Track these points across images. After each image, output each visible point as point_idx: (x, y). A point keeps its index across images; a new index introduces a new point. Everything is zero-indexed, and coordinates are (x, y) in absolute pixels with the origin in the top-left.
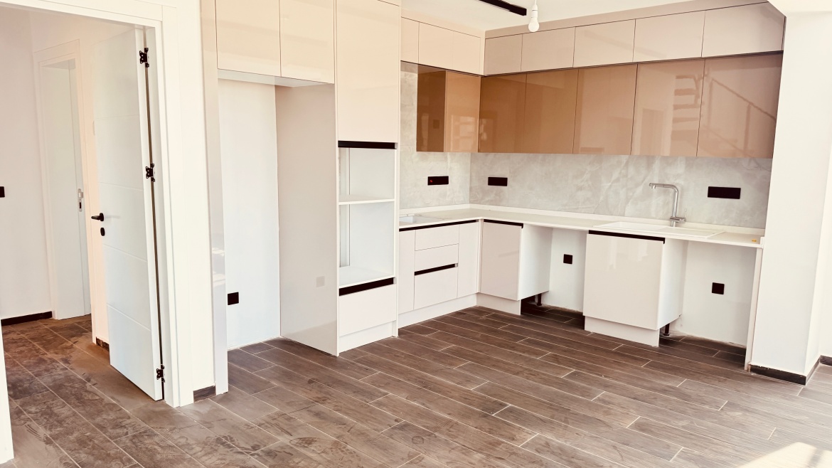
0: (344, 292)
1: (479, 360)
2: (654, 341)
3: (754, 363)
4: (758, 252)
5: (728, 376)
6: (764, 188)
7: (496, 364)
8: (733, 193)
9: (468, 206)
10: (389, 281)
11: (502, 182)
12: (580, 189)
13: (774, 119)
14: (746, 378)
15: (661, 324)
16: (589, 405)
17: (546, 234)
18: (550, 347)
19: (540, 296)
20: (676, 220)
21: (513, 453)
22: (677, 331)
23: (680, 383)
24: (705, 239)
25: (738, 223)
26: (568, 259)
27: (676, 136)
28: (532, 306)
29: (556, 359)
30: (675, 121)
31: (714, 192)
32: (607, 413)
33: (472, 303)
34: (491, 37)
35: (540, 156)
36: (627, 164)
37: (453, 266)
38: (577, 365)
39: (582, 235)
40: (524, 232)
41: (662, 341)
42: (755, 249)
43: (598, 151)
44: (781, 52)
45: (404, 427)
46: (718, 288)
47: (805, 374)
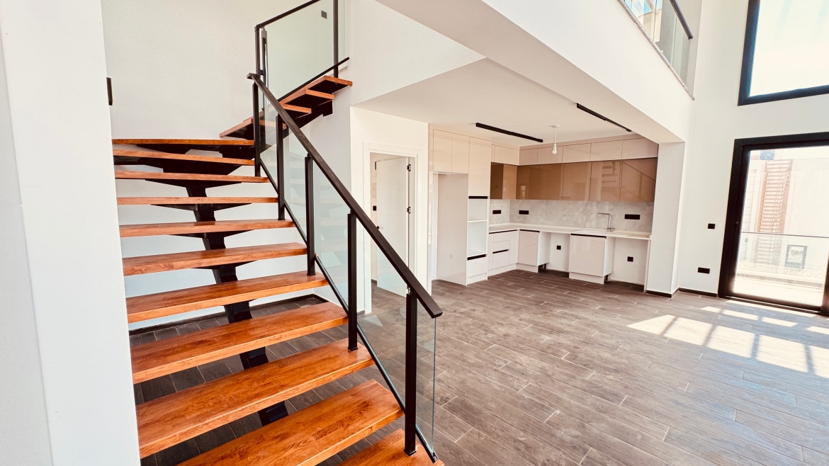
0: (469, 259)
1: (526, 288)
2: (602, 282)
3: (648, 289)
4: (649, 242)
5: (637, 294)
6: (651, 215)
7: (535, 289)
8: (637, 217)
9: (509, 224)
10: (484, 256)
11: (526, 212)
12: (565, 215)
13: (655, 181)
14: (645, 295)
15: (605, 275)
16: (579, 302)
17: (549, 235)
18: (557, 284)
19: (545, 265)
20: (610, 229)
21: (553, 315)
22: (611, 278)
23: (616, 296)
24: (625, 236)
25: (640, 230)
26: (559, 248)
27: (603, 190)
28: (542, 269)
29: (560, 288)
30: (603, 182)
31: (628, 217)
32: (587, 305)
33: (514, 268)
34: (522, 149)
35: (545, 201)
36: (586, 205)
37: (507, 250)
38: (569, 290)
39: (567, 236)
40: (540, 235)
41: (605, 282)
42: (647, 241)
43: (568, 198)
44: (657, 158)
45: (507, 307)
46: (630, 259)
47: (671, 293)
